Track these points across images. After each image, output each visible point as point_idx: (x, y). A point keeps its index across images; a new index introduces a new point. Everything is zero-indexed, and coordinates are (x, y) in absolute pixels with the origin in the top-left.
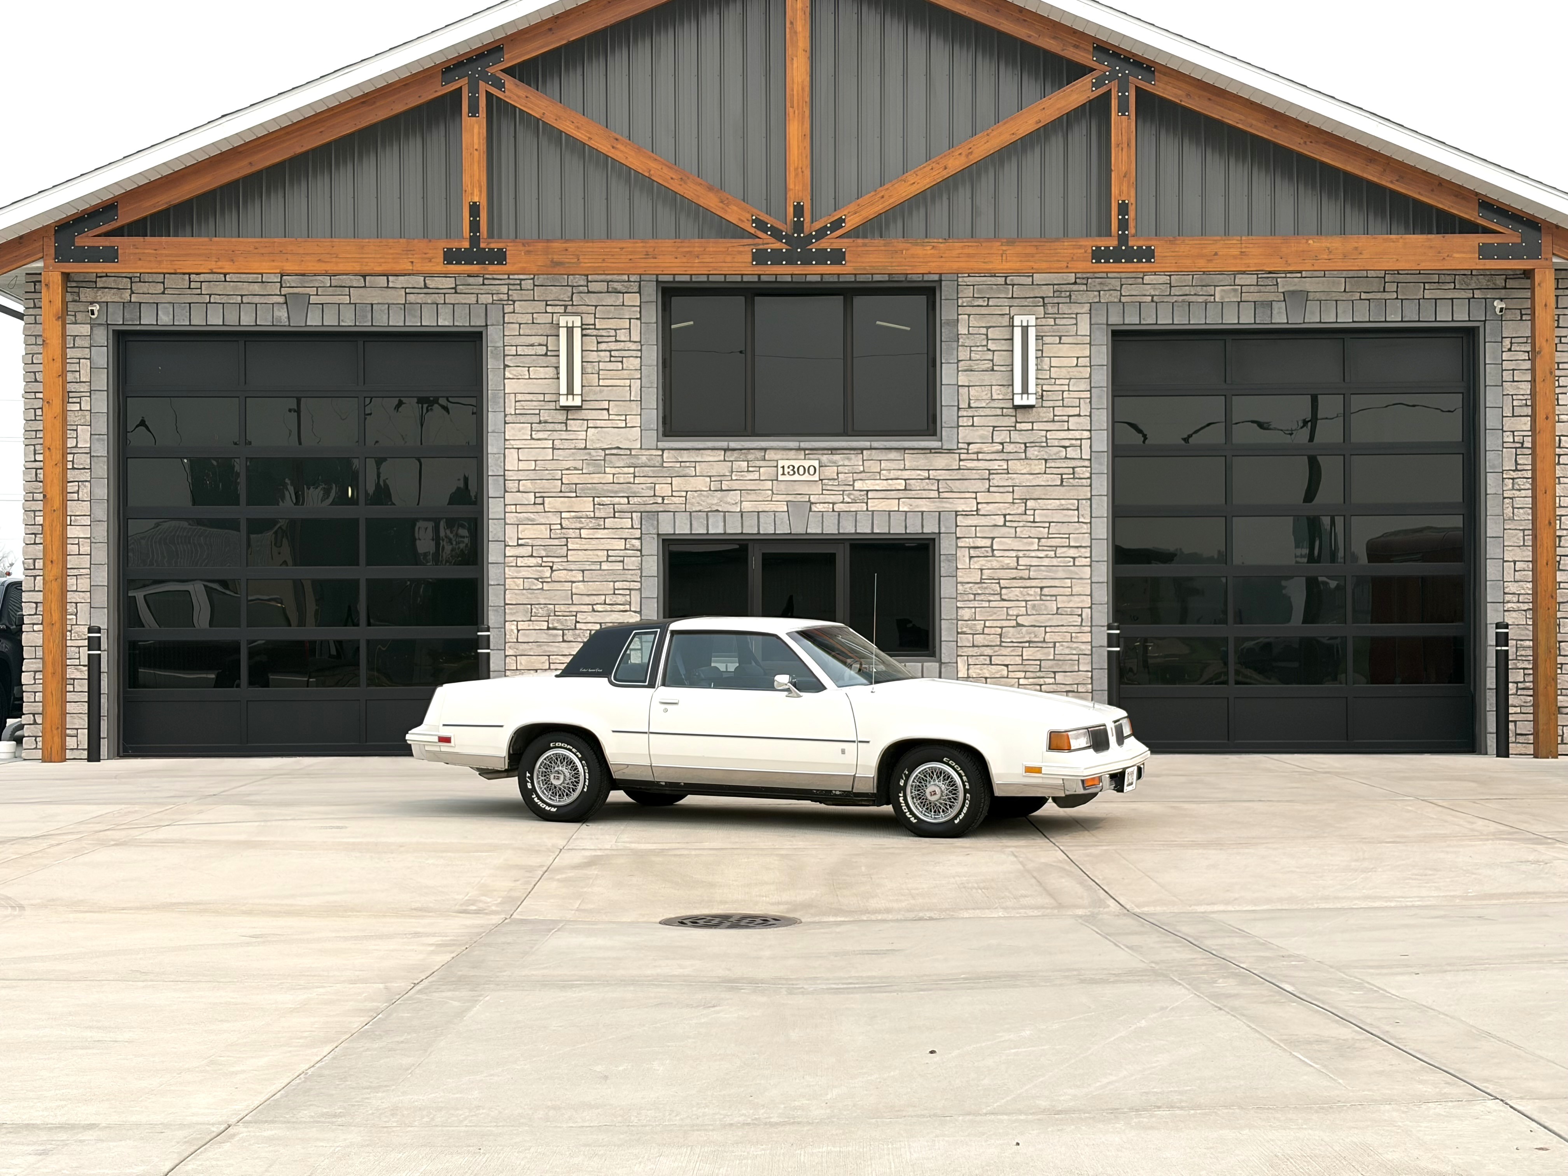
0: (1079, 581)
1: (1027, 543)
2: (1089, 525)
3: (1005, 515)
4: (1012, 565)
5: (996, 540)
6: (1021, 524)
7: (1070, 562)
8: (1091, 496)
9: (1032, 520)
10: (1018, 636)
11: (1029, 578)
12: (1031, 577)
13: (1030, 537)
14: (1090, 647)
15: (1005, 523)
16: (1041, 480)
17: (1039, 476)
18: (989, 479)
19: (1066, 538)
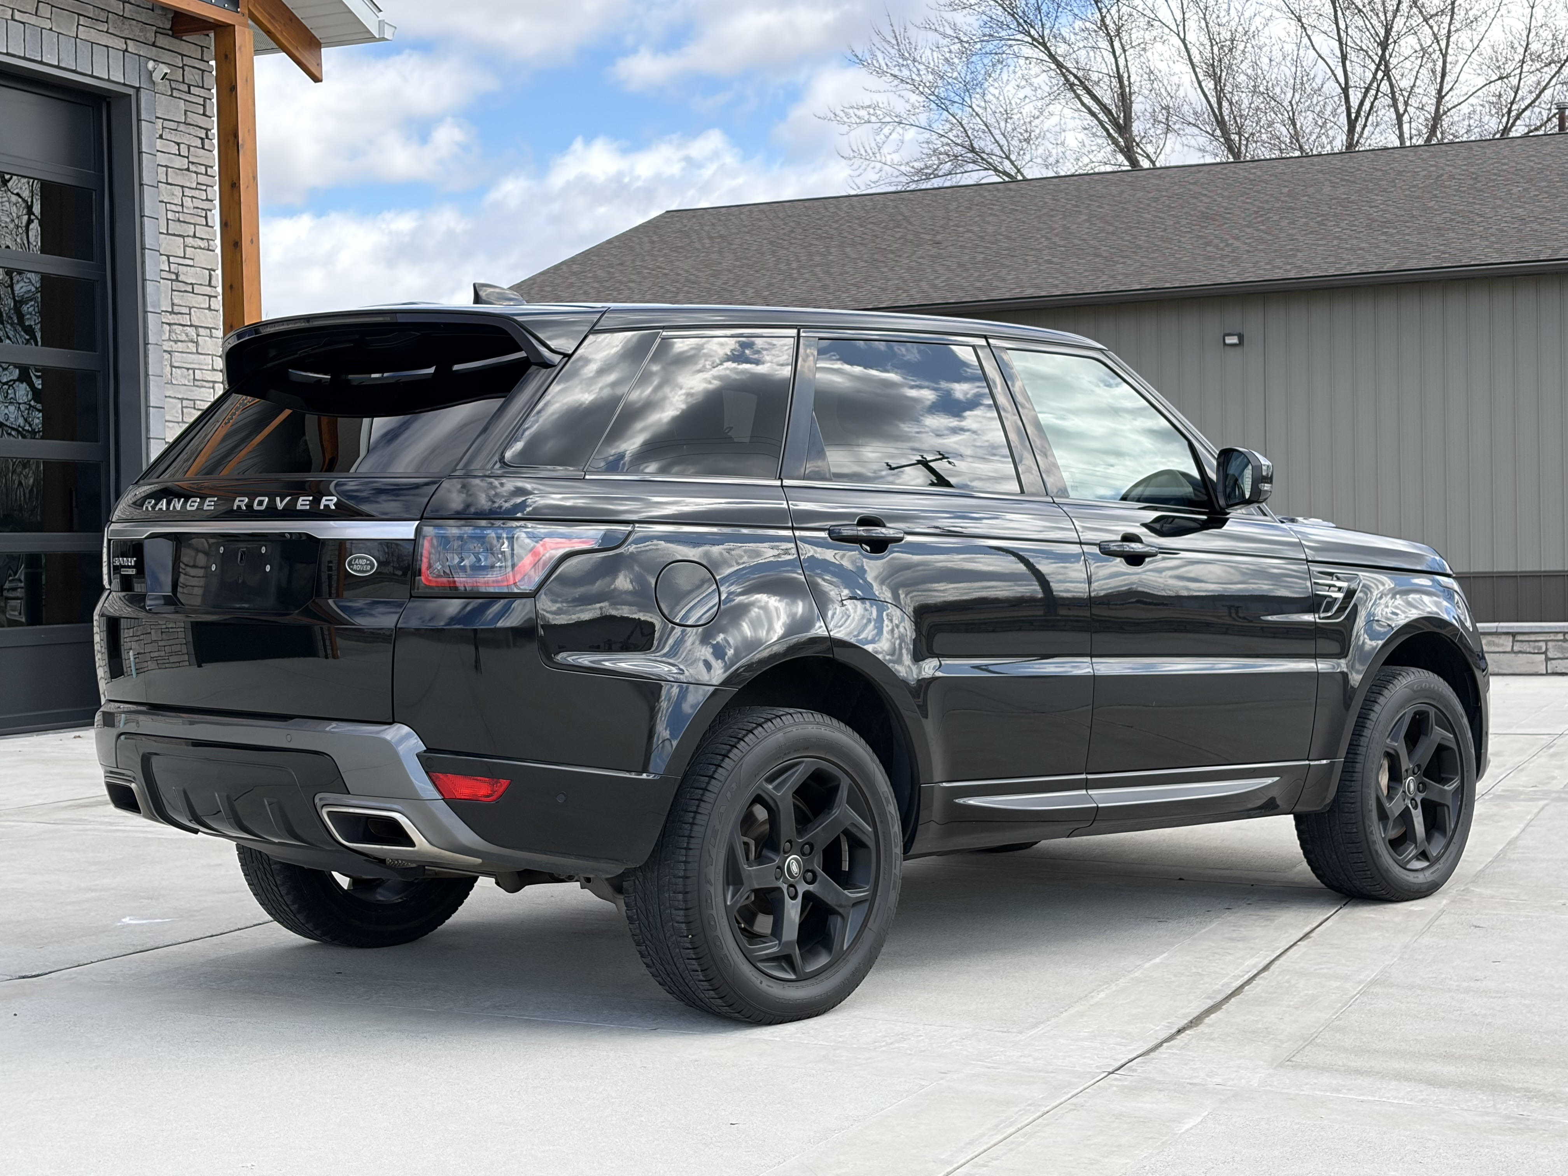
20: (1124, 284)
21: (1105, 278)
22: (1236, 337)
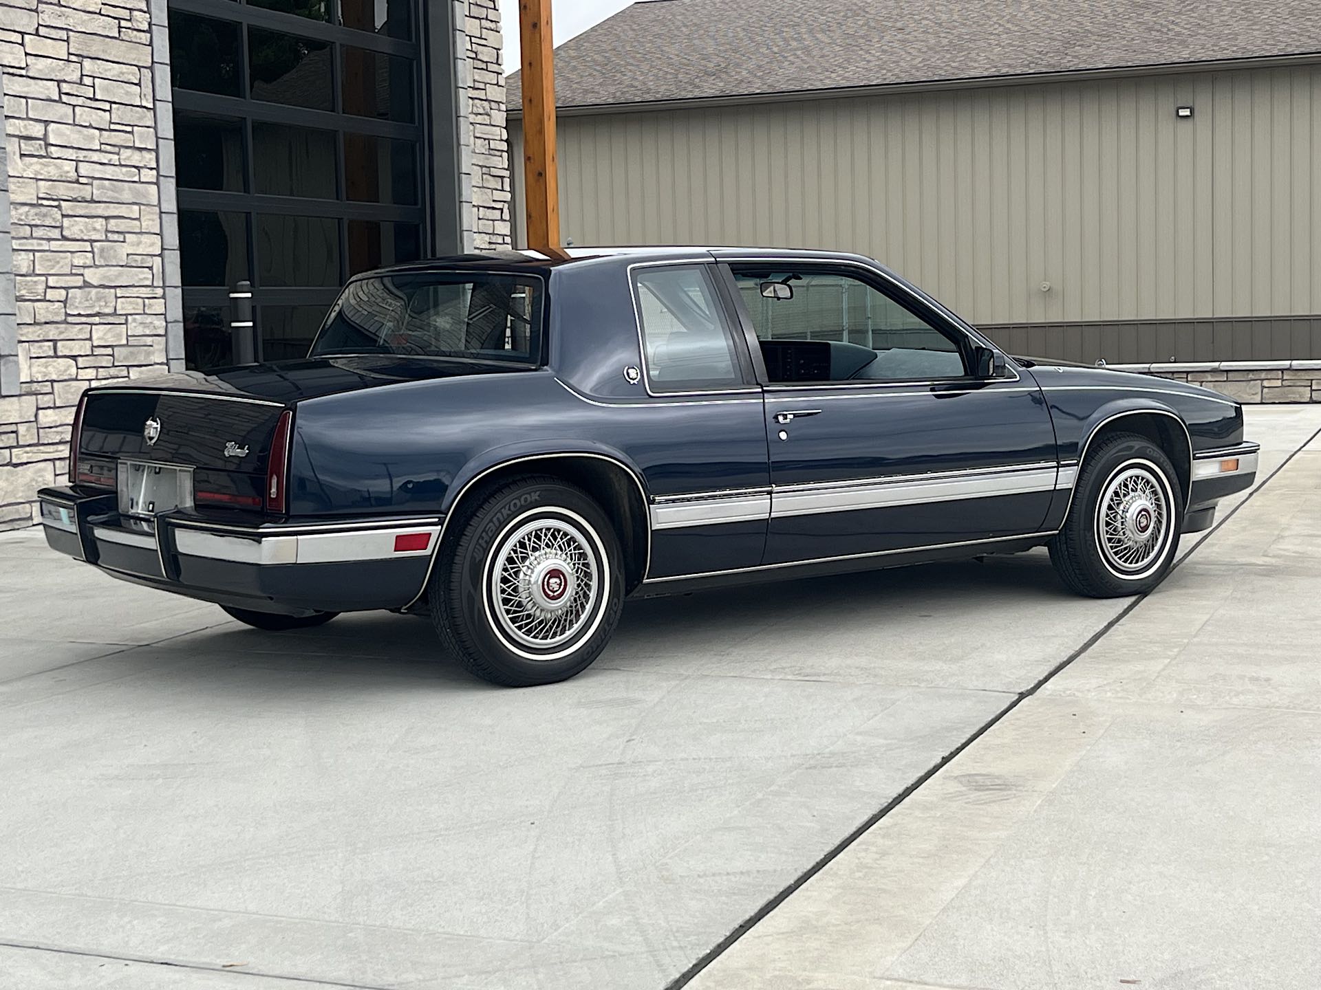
0: (148, 209)
1: (88, 136)
2: (152, 111)
3: (59, 82)
4: (71, 174)
5: (52, 124)
6: (80, 101)
7: (135, 175)
8: (153, 62)
9: (92, 96)
10: (87, 304)
11: (93, 201)
12: (95, 198)
13: (91, 126)
14: (164, 324)
15: (60, 97)
16: (99, 24)
17: (96, 16)
19: (129, 132)
20: (1090, 64)
21: (1069, 58)
22: (1189, 110)
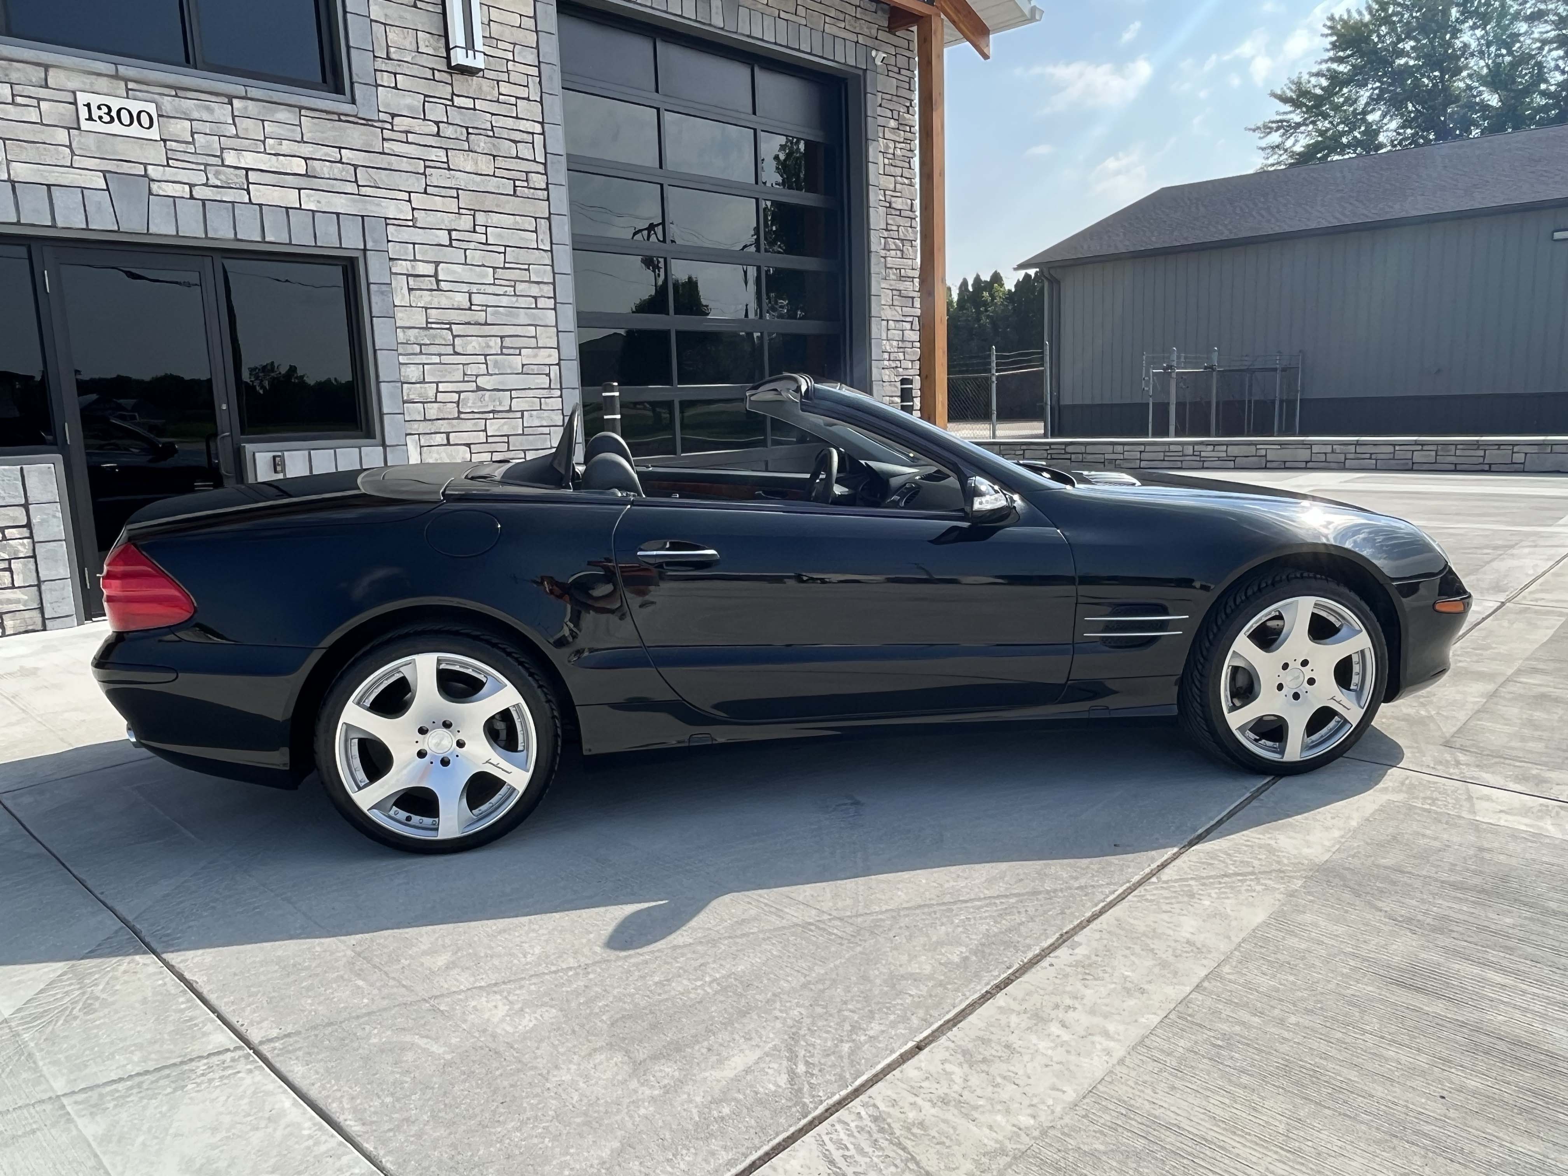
0: (544, 329)
1: (481, 273)
2: (549, 253)
3: (450, 231)
4: (464, 303)
5: (442, 264)
6: (471, 245)
7: (531, 303)
8: (550, 214)
9: (484, 241)
10: (481, 404)
11: (487, 324)
13: (483, 265)
15: (450, 242)
17: (489, 177)
18: (424, 174)
19: (524, 269)
